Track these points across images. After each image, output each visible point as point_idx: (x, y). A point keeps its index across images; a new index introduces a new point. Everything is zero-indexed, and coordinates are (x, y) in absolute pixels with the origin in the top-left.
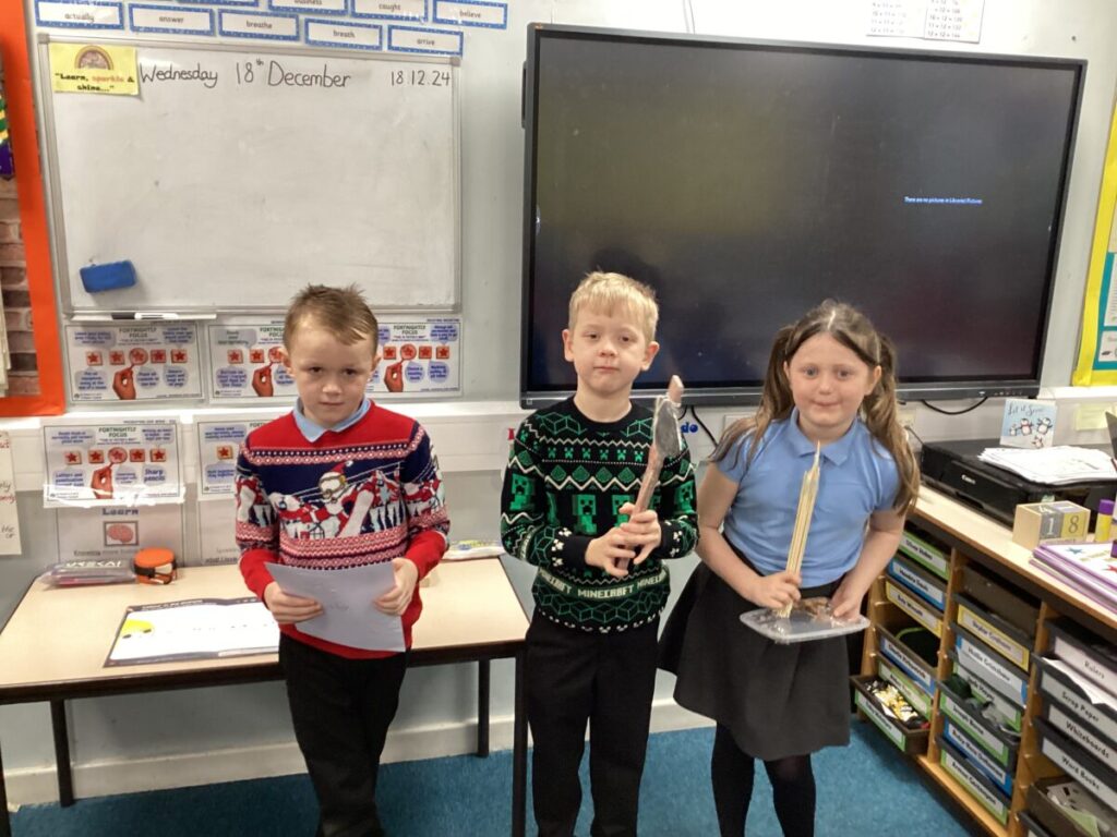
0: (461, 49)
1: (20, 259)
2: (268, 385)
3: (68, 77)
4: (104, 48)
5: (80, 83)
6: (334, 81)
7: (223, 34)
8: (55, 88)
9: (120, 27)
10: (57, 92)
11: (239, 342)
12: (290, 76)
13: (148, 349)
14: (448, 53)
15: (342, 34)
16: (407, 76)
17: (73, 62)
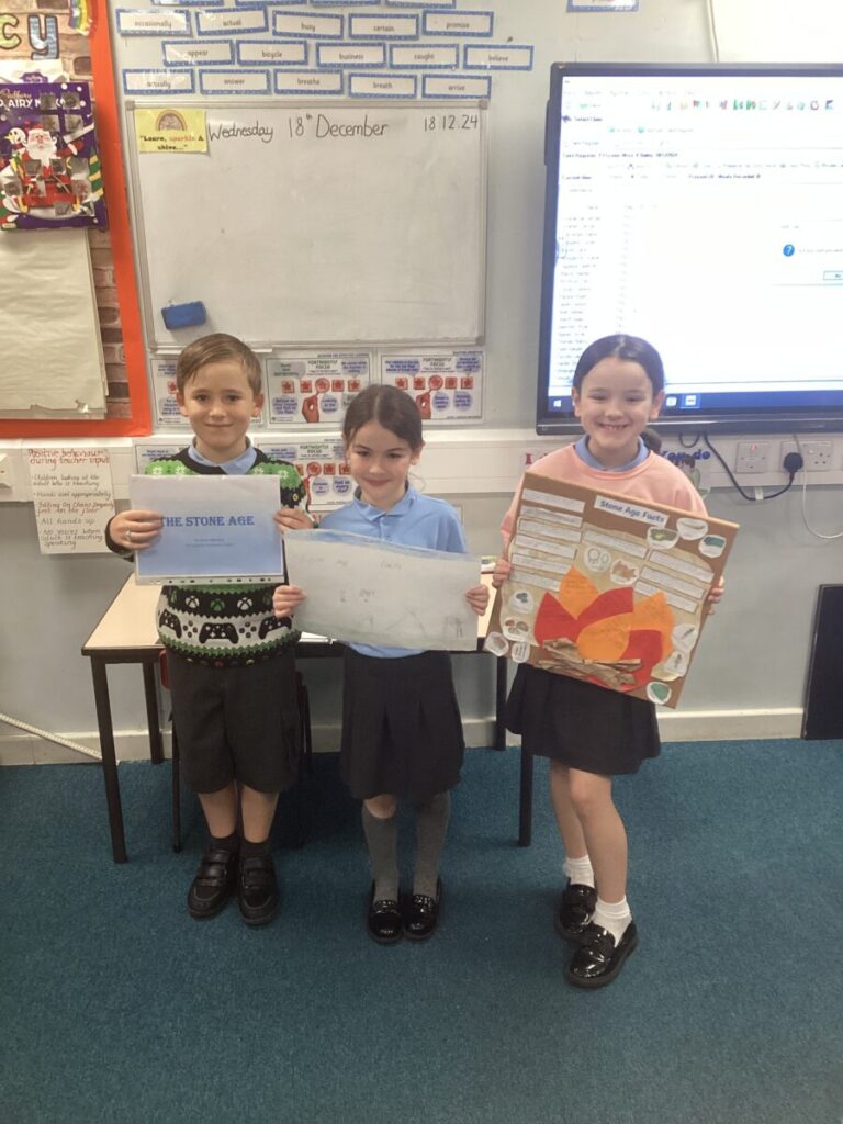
0: (489, 93)
1: (114, 300)
2: (315, 412)
3: (150, 139)
4: (180, 111)
5: (160, 143)
6: (373, 131)
7: (278, 92)
8: (139, 150)
9: (191, 91)
10: (141, 152)
11: (292, 374)
12: (335, 128)
14: (477, 97)
15: (381, 86)
16: (438, 122)
17: (153, 125)
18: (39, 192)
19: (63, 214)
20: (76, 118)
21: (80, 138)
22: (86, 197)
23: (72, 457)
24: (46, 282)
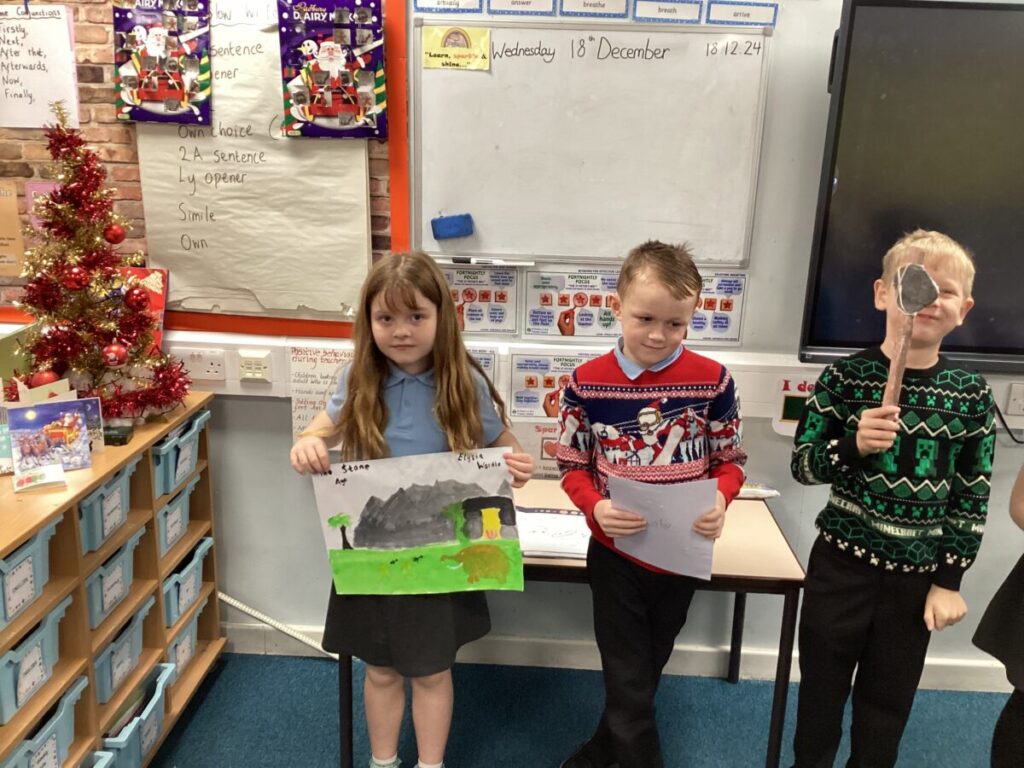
0: (774, 20)
1: (385, 210)
2: (570, 326)
3: (435, 56)
4: (465, 29)
5: (444, 60)
6: (654, 54)
7: (563, 14)
8: (424, 65)
9: (479, 11)
10: (425, 68)
11: (550, 287)
12: (616, 51)
13: (478, 289)
14: (761, 24)
15: (665, 10)
16: (722, 48)
17: (439, 42)
18: (325, 103)
19: (345, 124)
20: (367, 32)
21: (368, 53)
22: (369, 109)
23: (333, 357)
24: (323, 188)
